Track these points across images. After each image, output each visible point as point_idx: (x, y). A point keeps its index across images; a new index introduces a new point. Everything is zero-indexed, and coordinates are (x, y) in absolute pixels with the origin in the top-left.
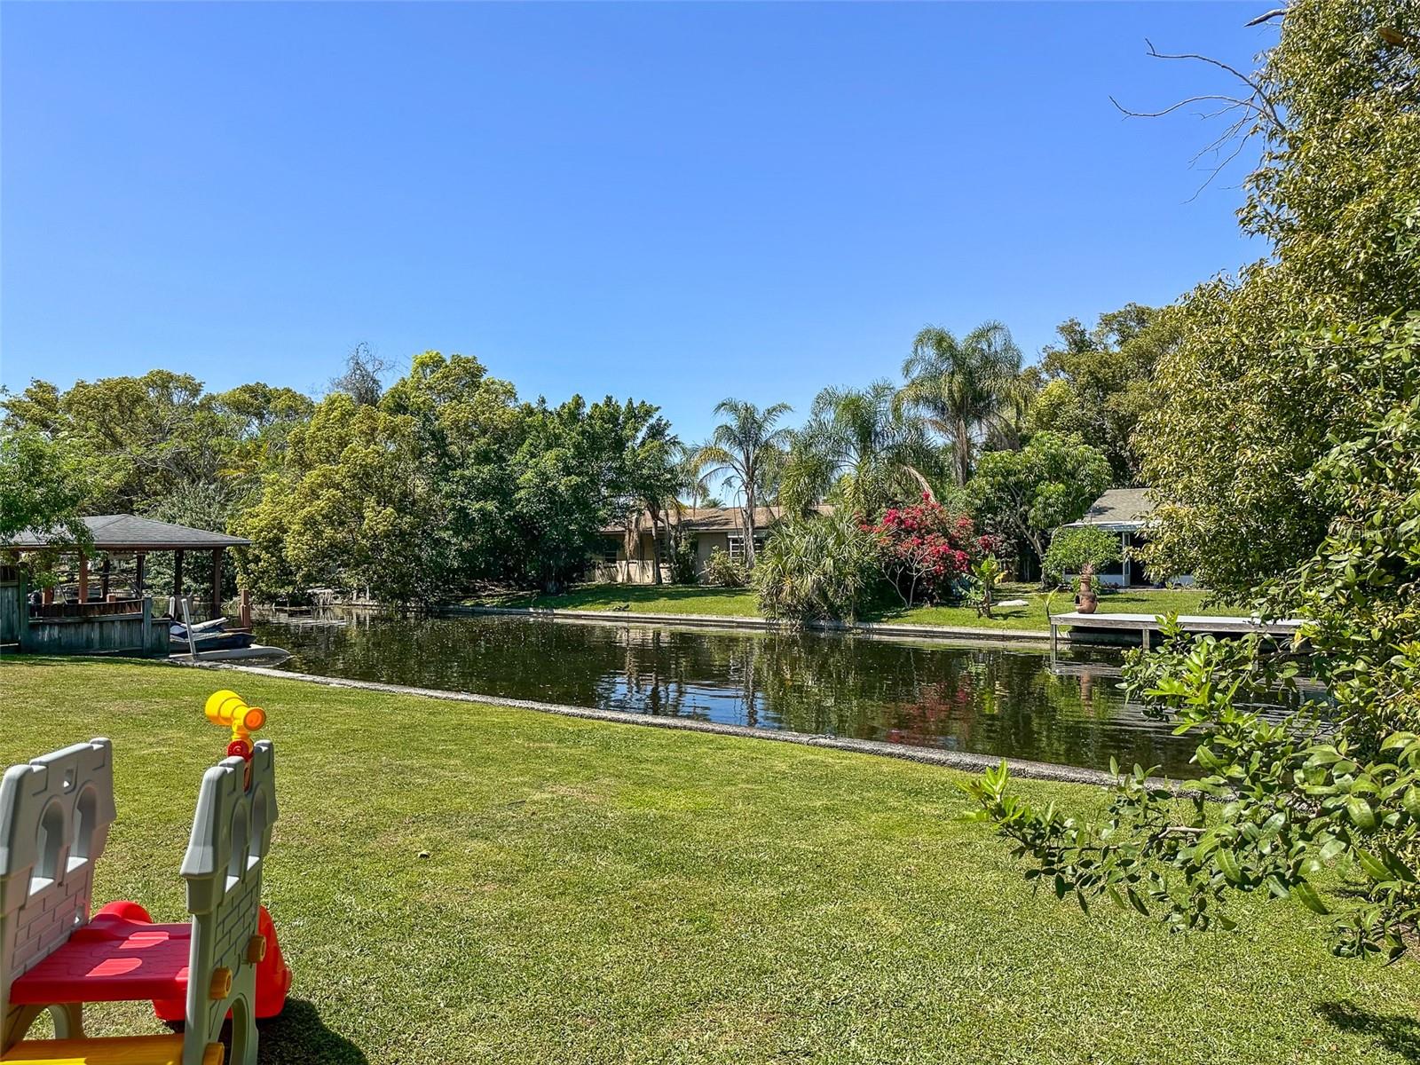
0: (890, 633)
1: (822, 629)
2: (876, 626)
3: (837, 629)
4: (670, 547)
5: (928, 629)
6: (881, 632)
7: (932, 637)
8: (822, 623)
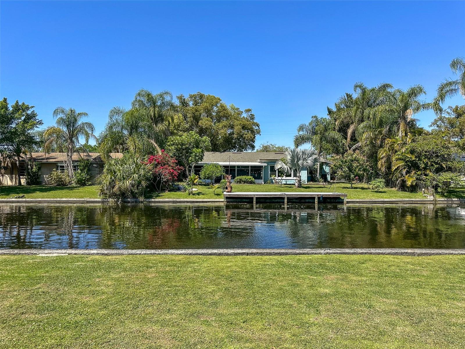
0: (159, 202)
1: (129, 202)
2: (153, 200)
3: (136, 202)
4: (28, 169)
5: (175, 200)
6: (155, 202)
7: (176, 203)
8: (129, 200)
